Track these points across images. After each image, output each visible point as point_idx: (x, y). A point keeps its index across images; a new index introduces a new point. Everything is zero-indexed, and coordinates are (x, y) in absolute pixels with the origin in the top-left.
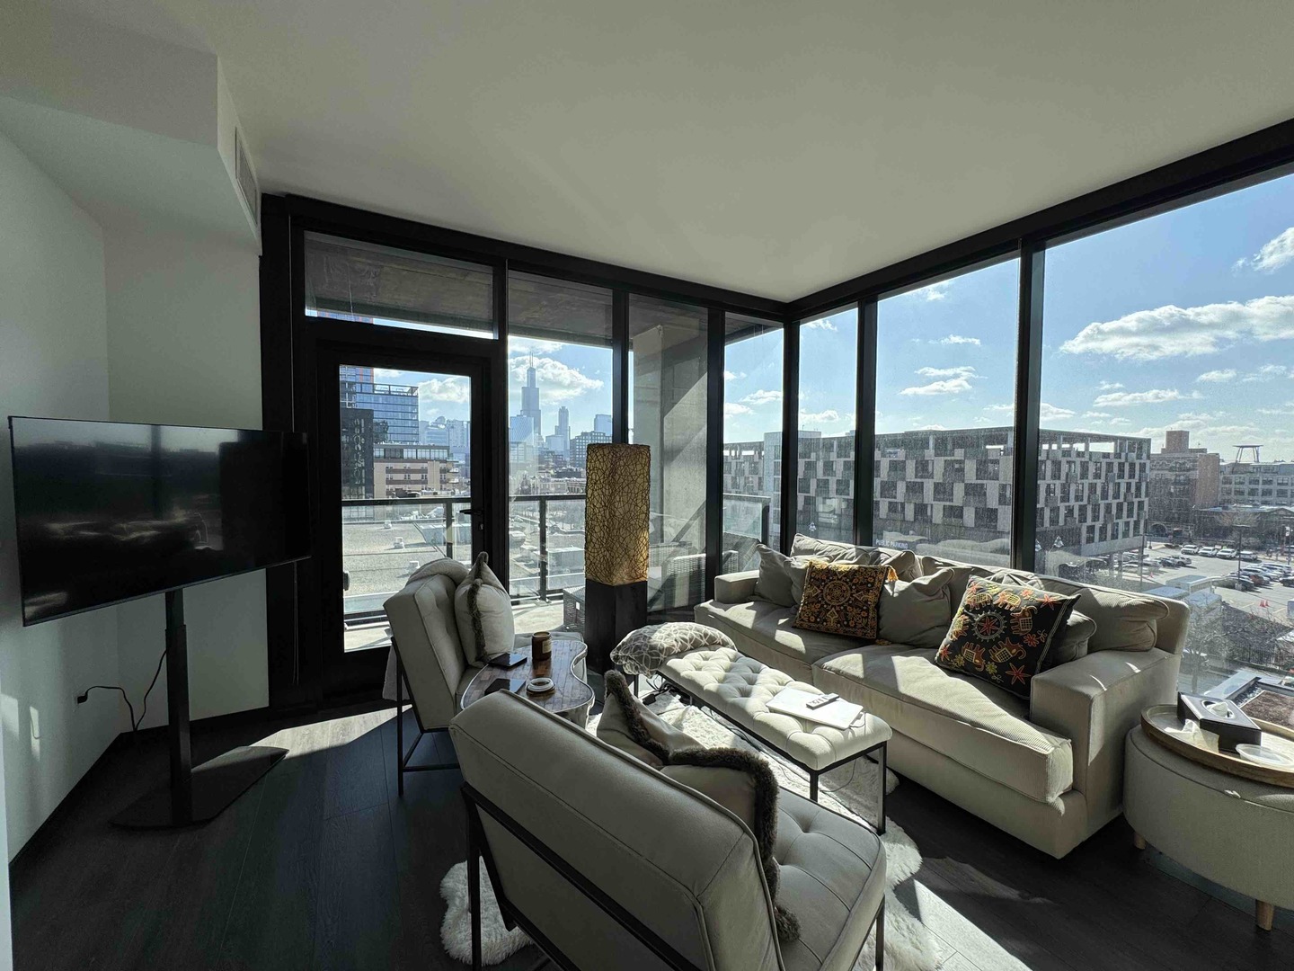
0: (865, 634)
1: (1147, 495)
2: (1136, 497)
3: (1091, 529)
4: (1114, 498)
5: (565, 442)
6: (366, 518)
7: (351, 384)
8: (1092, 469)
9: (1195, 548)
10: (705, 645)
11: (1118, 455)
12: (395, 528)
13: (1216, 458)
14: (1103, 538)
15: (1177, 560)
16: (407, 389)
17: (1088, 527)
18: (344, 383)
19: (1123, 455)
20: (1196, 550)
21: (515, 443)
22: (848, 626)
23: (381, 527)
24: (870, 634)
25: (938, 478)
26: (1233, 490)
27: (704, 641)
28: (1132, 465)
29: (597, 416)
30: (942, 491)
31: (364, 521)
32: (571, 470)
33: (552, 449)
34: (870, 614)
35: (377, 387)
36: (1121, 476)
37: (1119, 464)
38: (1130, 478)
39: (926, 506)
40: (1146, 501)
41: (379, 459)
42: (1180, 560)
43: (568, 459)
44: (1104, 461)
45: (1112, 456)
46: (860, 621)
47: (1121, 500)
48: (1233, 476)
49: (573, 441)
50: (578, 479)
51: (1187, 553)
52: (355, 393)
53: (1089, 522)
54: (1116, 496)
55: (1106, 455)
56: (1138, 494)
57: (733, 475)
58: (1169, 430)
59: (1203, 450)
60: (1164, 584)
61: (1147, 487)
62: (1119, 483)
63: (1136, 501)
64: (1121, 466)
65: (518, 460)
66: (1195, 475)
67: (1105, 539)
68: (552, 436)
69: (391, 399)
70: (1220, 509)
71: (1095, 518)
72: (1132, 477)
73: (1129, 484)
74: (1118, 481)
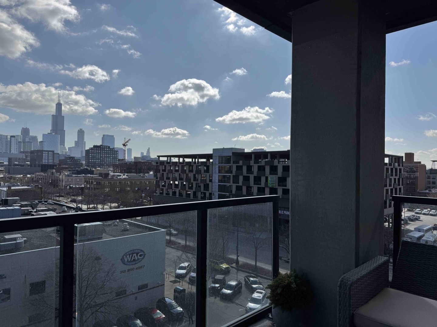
1: (402, 185)
2: (398, 186)
4: (389, 186)
5: (82, 152)
9: (420, 211)
11: (390, 164)
13: (424, 166)
15: (414, 217)
19: (392, 164)
20: (421, 212)
21: (46, 151)
26: (431, 182)
28: (396, 169)
29: (104, 135)
32: (87, 169)
33: (72, 155)
36: (392, 175)
37: (391, 168)
38: (395, 176)
40: (402, 187)
42: (416, 217)
43: (84, 162)
45: (388, 165)
47: (392, 187)
48: (431, 175)
49: (87, 152)
50: (92, 176)
51: (417, 213)
54: (390, 185)
56: (399, 185)
59: (420, 163)
60: (414, 230)
61: (402, 181)
62: (391, 179)
63: (398, 187)
64: (392, 169)
65: (48, 162)
66: (417, 174)
68: (73, 147)
70: (427, 191)
72: (396, 175)
73: (395, 179)
74: (391, 177)
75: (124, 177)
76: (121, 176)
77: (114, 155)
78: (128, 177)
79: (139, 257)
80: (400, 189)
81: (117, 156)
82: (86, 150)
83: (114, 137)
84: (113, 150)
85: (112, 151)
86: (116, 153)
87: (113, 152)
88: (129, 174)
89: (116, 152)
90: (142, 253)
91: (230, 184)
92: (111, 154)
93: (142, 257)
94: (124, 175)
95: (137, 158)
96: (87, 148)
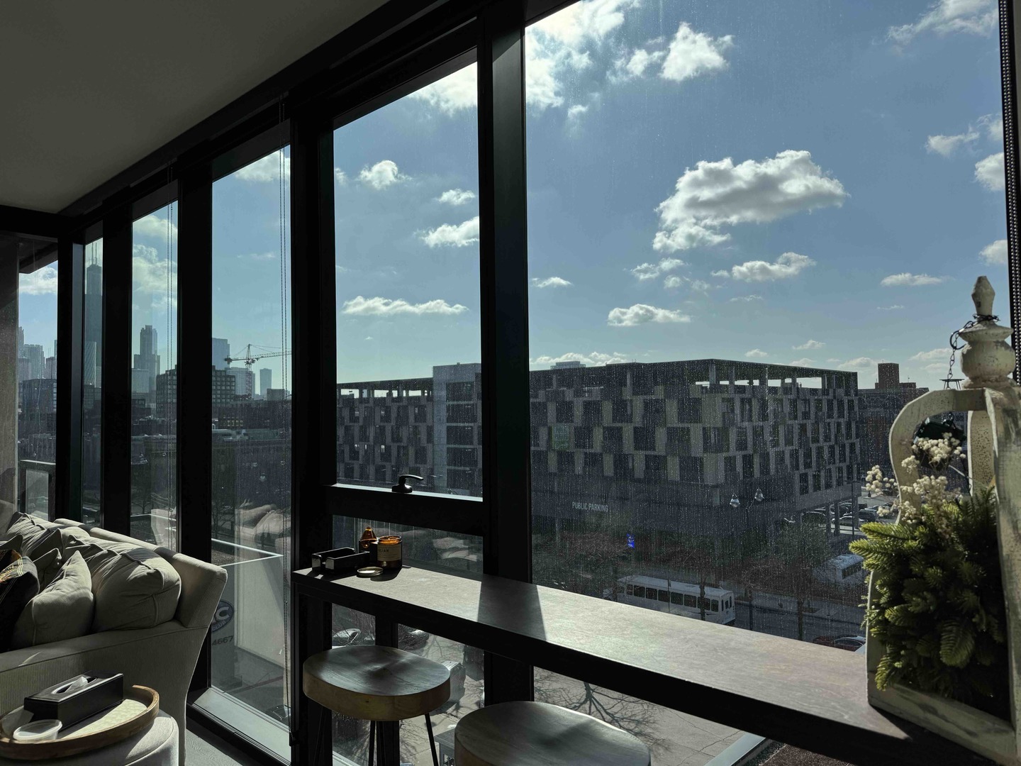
1: (857, 437)
2: (847, 439)
3: (804, 478)
4: (825, 440)
5: (151, 380)
8: (801, 407)
11: (824, 391)
14: (817, 487)
17: (801, 475)
19: (831, 391)
25: (638, 420)
28: (841, 403)
30: (643, 438)
36: (830, 416)
37: (828, 401)
38: (839, 417)
39: (626, 456)
44: (812, 399)
45: (820, 393)
47: (832, 443)
49: (161, 380)
53: (802, 470)
54: (827, 438)
55: (814, 391)
56: (849, 435)
57: (393, 423)
58: (881, 362)
59: (912, 385)
61: (857, 427)
62: (829, 423)
63: (847, 443)
64: (830, 403)
67: (819, 488)
71: (808, 465)
72: (841, 415)
73: (839, 425)
74: (828, 420)
75: (238, 437)
76: (230, 435)
77: (226, 386)
78: (247, 438)
79: (219, 618)
80: (852, 445)
81: (233, 388)
82: (159, 376)
83: (228, 343)
84: (223, 374)
85: (221, 377)
86: (231, 382)
87: (224, 379)
88: (251, 431)
89: (229, 379)
90: (227, 608)
91: (472, 447)
92: (219, 383)
93: (227, 616)
94: (239, 433)
95: (275, 391)
96: (162, 372)
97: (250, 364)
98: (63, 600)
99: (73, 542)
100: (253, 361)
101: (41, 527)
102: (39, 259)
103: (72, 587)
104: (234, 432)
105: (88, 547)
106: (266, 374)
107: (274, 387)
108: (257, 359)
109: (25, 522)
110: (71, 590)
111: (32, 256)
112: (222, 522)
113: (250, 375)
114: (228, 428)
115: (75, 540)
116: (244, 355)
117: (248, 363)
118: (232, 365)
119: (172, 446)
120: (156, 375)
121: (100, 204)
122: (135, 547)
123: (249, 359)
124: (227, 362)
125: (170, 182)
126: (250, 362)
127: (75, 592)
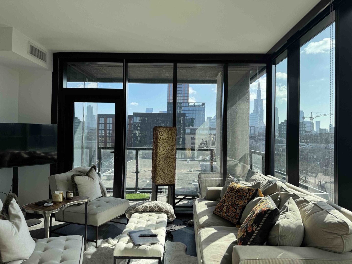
0: (233, 220)
6: (181, 158)
7: (181, 103)
10: (157, 211)
12: (191, 163)
16: (201, 104)
18: (178, 103)
22: (228, 215)
23: (186, 162)
24: (235, 222)
27: (156, 209)
31: (181, 159)
34: (237, 211)
35: (190, 104)
41: (188, 134)
43: (277, 134)
46: (232, 214)
52: (182, 107)
69: (195, 109)
76: (305, 145)
77: (303, 127)
78: (311, 147)
81: (305, 128)
82: (279, 124)
83: (304, 112)
84: (303, 123)
87: (302, 125)
88: (313, 144)
89: (304, 125)
94: (308, 145)
95: (322, 129)
96: (280, 123)
97: (312, 119)
98: (292, 225)
99: (283, 190)
100: (313, 118)
101: (265, 179)
102: (259, 74)
103: (295, 219)
104: (306, 144)
105: (292, 194)
106: (318, 123)
107: (321, 128)
108: (315, 117)
109: (256, 175)
110: (295, 220)
111: (257, 73)
112: (302, 177)
113: (312, 123)
114: (303, 143)
115: (284, 189)
116: (310, 116)
117: (311, 119)
118: (305, 120)
119: (285, 148)
120: (278, 124)
121: (286, 42)
122: (319, 200)
123: (311, 118)
124: (303, 119)
125: (332, 12)
126: (312, 118)
127: (296, 222)
